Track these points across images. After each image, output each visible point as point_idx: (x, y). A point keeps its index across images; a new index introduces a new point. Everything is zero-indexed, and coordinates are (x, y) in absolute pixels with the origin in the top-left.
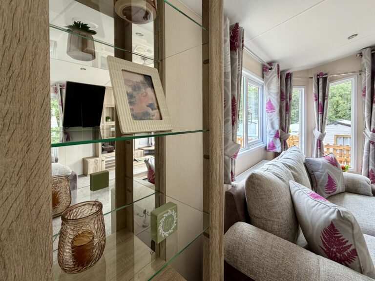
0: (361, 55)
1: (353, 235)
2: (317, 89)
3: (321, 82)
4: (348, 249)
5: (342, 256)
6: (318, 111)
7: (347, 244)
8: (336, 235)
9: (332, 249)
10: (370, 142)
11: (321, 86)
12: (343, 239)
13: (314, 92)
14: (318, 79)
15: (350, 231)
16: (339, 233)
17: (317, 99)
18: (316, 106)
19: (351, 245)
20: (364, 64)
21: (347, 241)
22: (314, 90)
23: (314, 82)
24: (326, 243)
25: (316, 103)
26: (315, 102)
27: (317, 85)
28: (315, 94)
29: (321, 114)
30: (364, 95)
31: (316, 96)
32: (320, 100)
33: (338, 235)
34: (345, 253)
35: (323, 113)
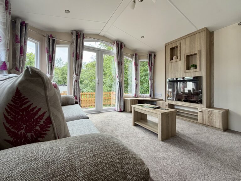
0: (72, 33)
1: (46, 97)
2: (48, 45)
3: (51, 41)
4: (41, 119)
5: (33, 134)
6: (49, 61)
7: (40, 113)
8: (24, 107)
9: (19, 133)
10: (75, 80)
11: (51, 44)
12: (34, 108)
13: (46, 46)
14: (49, 39)
15: (43, 93)
16: (28, 101)
17: (48, 52)
18: (48, 57)
19: (45, 113)
20: (73, 39)
21: (40, 109)
22: (46, 45)
23: (46, 40)
24: (10, 128)
25: (48, 54)
26: (46, 54)
27: (48, 42)
28: (47, 48)
29: (50, 62)
30: (73, 56)
31: (47, 50)
32: (50, 53)
33: (26, 106)
34: (38, 128)
35: (52, 62)
